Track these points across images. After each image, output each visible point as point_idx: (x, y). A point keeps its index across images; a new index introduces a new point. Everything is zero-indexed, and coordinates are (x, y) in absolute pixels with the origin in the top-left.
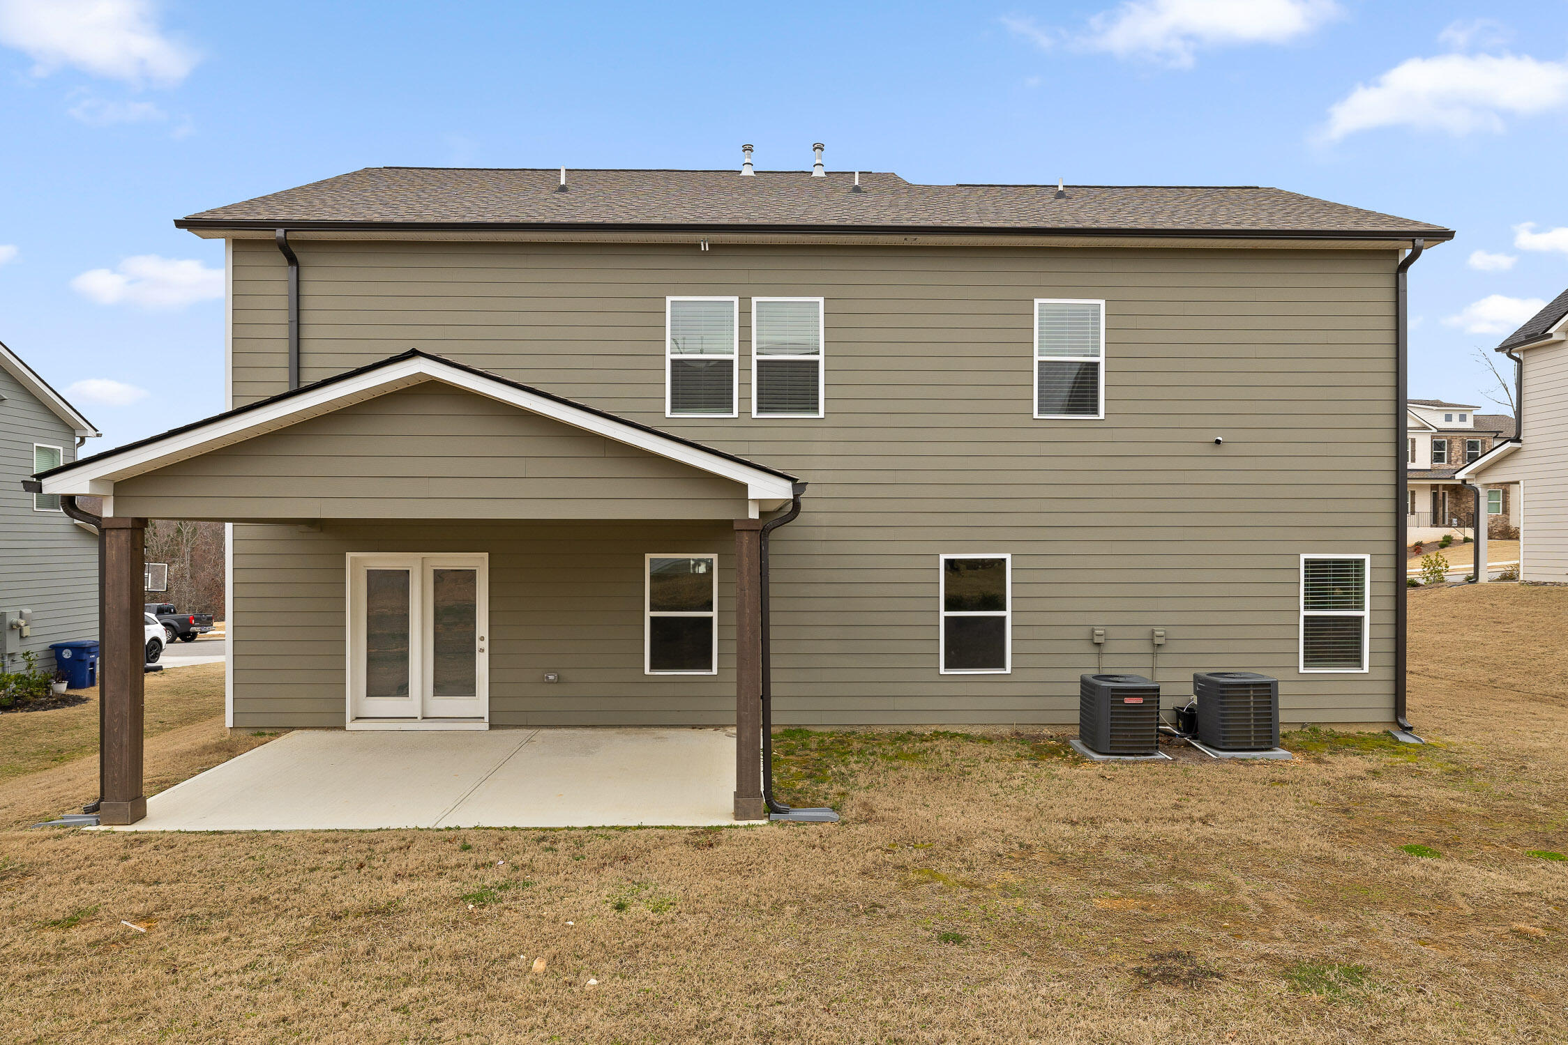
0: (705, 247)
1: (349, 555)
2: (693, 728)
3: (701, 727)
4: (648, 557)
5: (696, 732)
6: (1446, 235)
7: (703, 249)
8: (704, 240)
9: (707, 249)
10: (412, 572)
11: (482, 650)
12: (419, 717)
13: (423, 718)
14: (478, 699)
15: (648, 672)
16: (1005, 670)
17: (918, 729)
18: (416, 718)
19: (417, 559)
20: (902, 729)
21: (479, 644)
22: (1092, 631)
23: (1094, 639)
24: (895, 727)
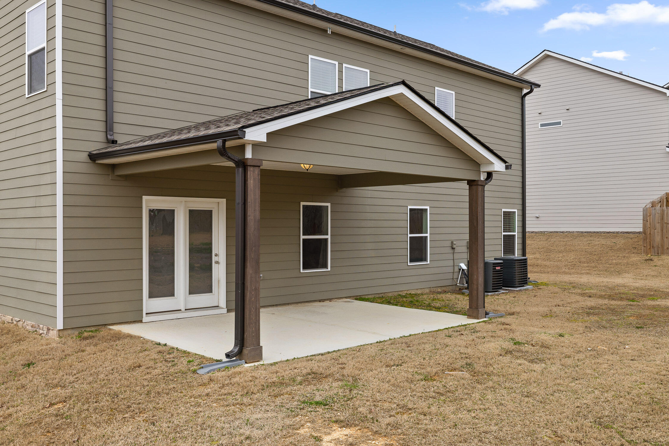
0: (329, 32)
1: (145, 198)
2: (320, 302)
3: (323, 300)
4: (302, 204)
5: (321, 304)
6: (539, 86)
7: (328, 33)
8: (330, 28)
9: (330, 33)
10: (177, 211)
11: (217, 262)
12: (183, 309)
13: (185, 310)
14: (214, 295)
15: (302, 271)
16: (427, 262)
17: (401, 293)
18: (181, 310)
19: (182, 202)
20: (396, 294)
21: (214, 259)
22: (452, 242)
23: (453, 246)
24: (393, 293)
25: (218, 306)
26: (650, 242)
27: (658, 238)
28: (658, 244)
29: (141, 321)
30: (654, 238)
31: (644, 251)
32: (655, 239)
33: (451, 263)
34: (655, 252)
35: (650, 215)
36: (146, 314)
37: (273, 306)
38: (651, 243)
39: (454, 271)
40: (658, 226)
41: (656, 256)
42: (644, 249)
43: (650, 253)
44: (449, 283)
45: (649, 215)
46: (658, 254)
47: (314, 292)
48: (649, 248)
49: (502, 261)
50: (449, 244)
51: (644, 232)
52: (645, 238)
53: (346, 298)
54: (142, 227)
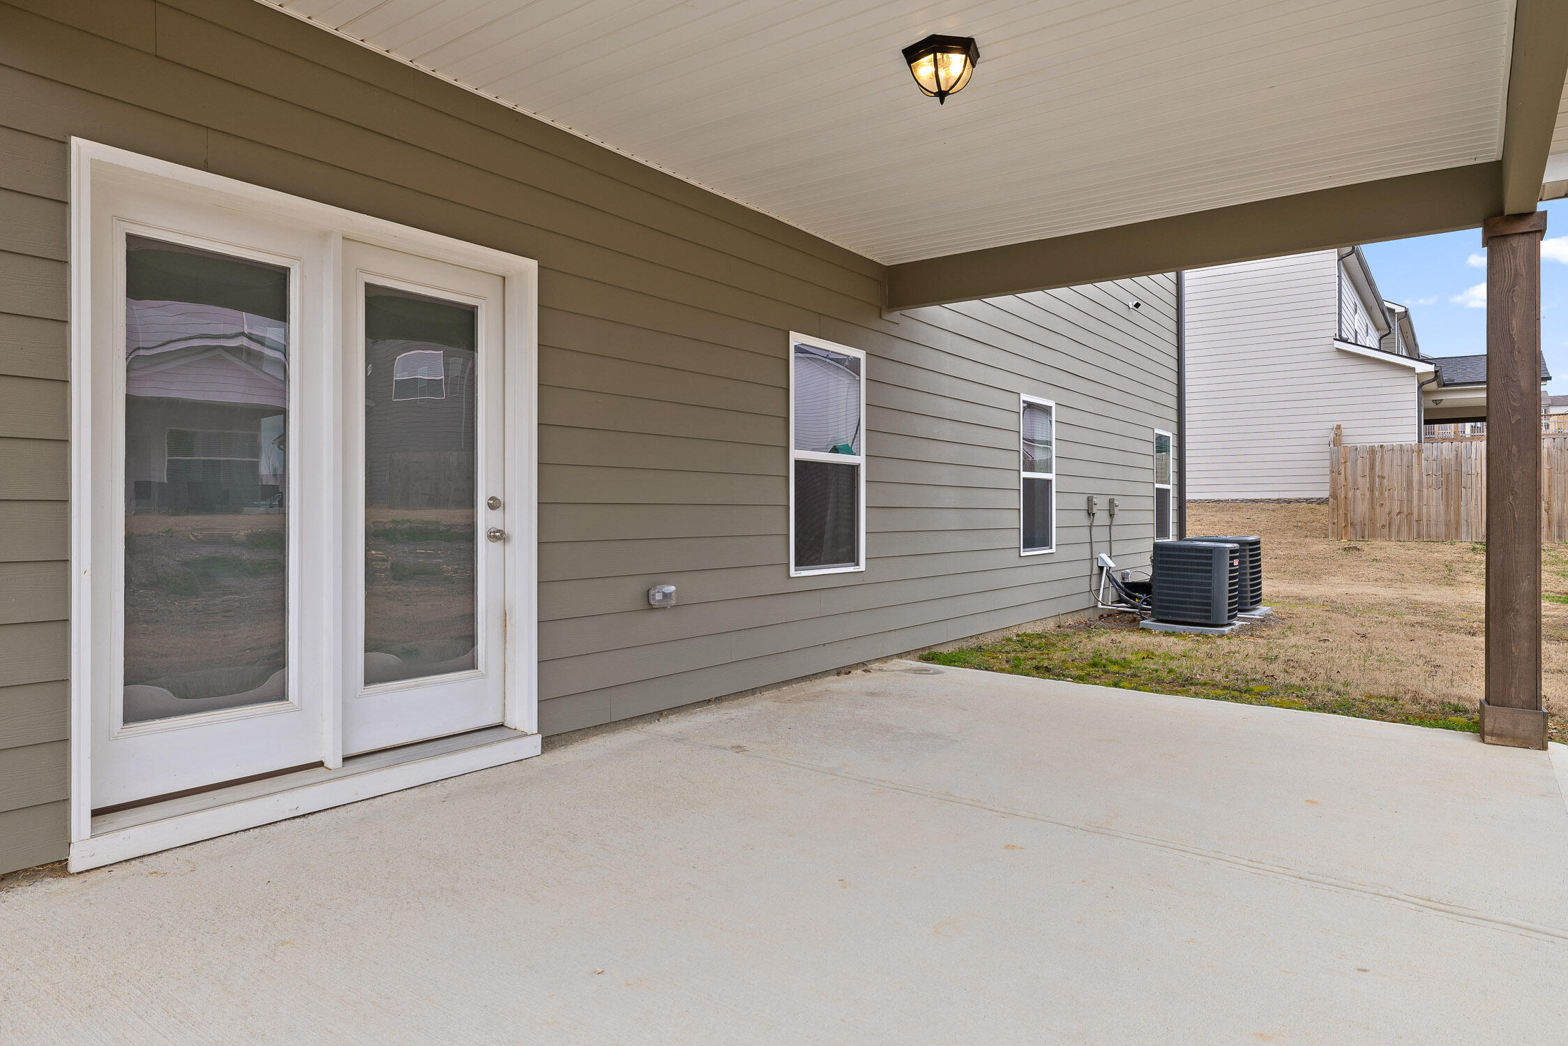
3: (847, 670)
4: (794, 337)
10: (303, 277)
11: (498, 536)
12: (333, 760)
13: (346, 759)
14: (483, 676)
15: (793, 573)
16: (1051, 548)
17: (1007, 634)
18: (321, 764)
19: (324, 235)
20: (998, 636)
21: (485, 520)
22: (1090, 500)
23: (1092, 508)
24: (994, 634)
25: (502, 726)
26: (1346, 514)
27: (1362, 508)
28: (1364, 518)
29: (59, 868)
30: (1354, 506)
31: (1333, 533)
32: (1356, 508)
33: (1084, 552)
34: (1356, 535)
35: (1345, 462)
36: (96, 813)
37: (708, 702)
38: (1349, 516)
39: (1092, 572)
40: (1363, 483)
41: (1359, 541)
42: (1333, 529)
43: (1345, 535)
44: (1084, 602)
45: (1343, 461)
46: (1363, 537)
47: (824, 645)
48: (1344, 527)
49: (1236, 545)
50: (1081, 503)
51: (1334, 495)
52: (1335, 507)
53: (900, 656)
54: (66, 316)
